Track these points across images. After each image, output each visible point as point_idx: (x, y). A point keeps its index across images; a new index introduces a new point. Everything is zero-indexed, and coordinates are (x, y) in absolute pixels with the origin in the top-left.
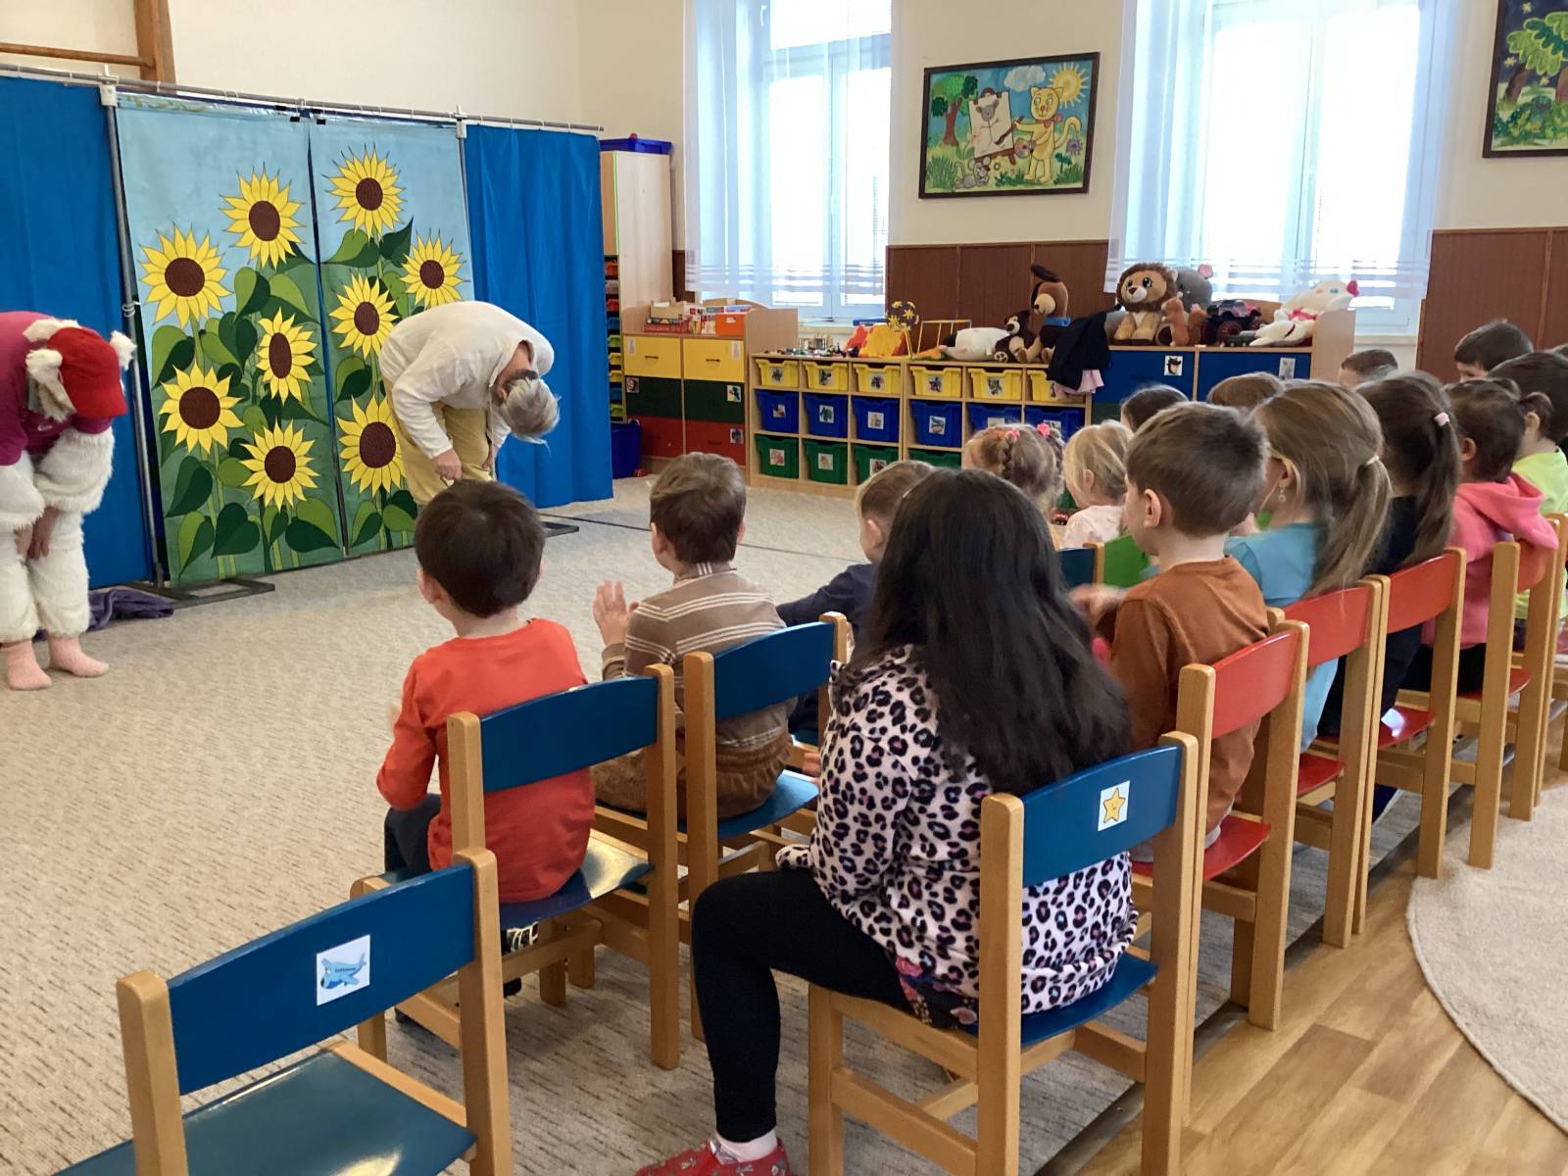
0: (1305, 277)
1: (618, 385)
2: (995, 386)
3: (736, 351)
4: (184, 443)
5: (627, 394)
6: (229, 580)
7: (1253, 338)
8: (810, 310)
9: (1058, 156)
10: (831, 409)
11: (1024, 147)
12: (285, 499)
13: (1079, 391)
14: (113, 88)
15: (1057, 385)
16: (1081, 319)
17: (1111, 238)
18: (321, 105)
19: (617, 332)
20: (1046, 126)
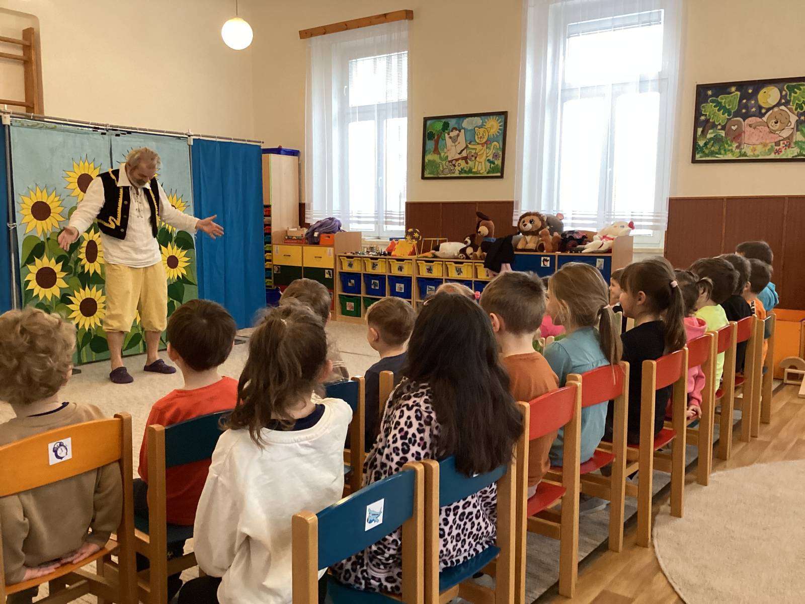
0: (609, 220)
1: (270, 269)
2: (459, 271)
3: (330, 253)
4: (37, 296)
5: (274, 274)
7: (584, 249)
8: (368, 233)
9: (488, 160)
10: (377, 282)
11: (472, 156)
12: (90, 325)
14: (8, 116)
15: (489, 271)
16: (500, 239)
17: (515, 200)
18: (117, 127)
19: (270, 243)
20: (483, 146)
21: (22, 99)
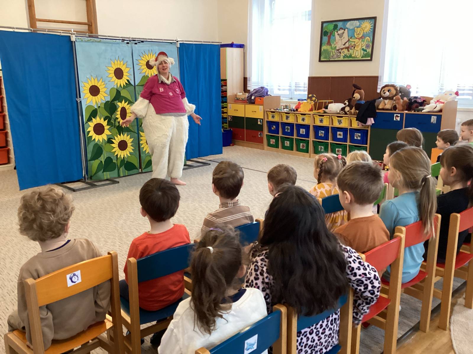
0: (442, 89)
1: (226, 118)
2: (340, 122)
3: (261, 109)
4: (95, 140)
5: (229, 121)
6: (107, 180)
8: (285, 96)
9: (363, 49)
10: (289, 127)
11: (352, 46)
12: (124, 155)
13: (367, 124)
14: (74, 36)
15: (359, 122)
16: (367, 102)
17: (379, 75)
18: (135, 38)
19: (226, 102)
20: (359, 40)
21: (86, 21)
